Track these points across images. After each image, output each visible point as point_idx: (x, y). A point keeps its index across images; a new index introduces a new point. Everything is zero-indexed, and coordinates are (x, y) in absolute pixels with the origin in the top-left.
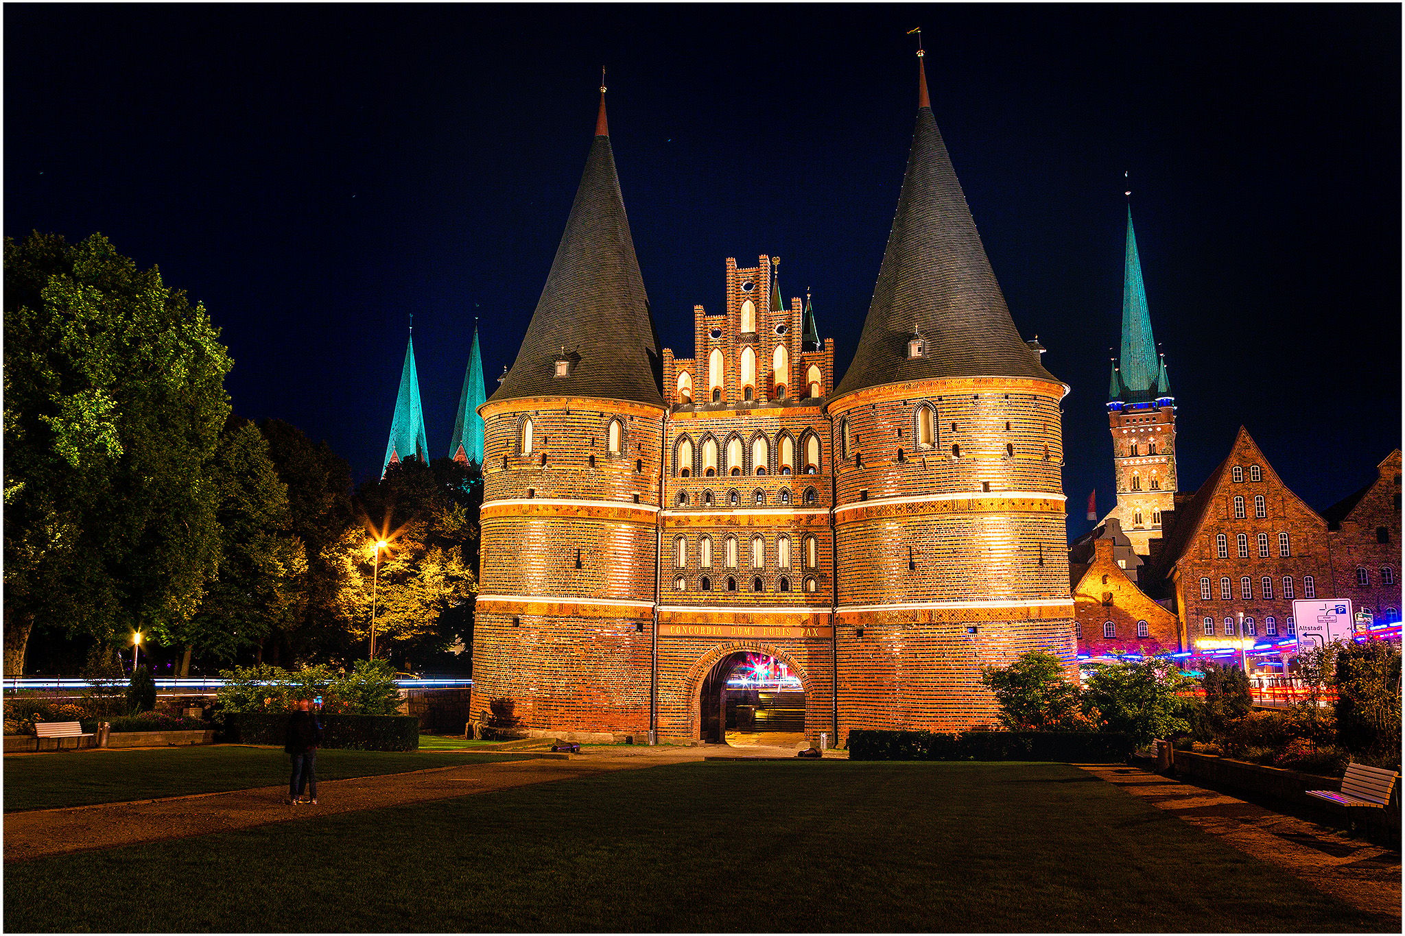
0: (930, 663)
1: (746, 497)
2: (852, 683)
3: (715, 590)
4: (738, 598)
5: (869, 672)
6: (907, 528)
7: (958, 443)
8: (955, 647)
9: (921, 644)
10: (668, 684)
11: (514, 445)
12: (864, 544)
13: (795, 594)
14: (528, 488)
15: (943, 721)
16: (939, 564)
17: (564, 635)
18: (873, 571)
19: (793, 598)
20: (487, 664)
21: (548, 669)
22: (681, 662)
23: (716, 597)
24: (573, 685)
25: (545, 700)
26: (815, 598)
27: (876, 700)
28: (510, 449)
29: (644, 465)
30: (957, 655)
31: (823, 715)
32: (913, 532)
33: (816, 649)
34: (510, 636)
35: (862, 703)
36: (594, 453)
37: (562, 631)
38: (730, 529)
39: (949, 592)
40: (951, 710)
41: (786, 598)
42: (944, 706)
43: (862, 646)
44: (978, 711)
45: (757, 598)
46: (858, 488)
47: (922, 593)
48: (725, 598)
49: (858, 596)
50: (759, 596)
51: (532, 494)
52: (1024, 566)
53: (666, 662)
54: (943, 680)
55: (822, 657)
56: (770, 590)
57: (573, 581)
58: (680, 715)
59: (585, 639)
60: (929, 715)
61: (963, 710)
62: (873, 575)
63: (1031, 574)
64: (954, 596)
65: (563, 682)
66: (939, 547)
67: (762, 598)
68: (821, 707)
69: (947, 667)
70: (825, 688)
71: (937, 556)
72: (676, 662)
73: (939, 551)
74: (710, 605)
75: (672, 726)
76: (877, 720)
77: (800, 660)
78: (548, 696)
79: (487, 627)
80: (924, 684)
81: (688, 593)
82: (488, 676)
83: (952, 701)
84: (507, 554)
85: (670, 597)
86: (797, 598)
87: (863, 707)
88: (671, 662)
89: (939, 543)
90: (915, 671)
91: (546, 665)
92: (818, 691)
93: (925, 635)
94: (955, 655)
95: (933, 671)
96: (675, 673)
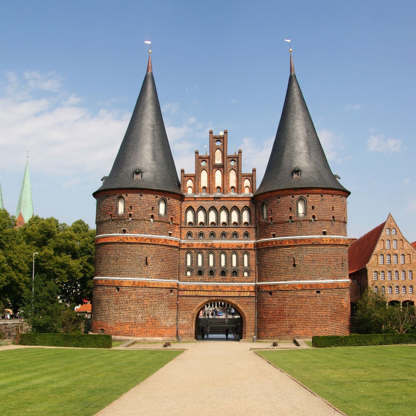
0: (301, 306)
1: (218, 235)
2: (266, 315)
3: (204, 275)
4: (215, 279)
5: (274, 310)
6: (293, 250)
7: (315, 215)
8: (311, 299)
9: (298, 298)
10: (184, 316)
11: (115, 209)
12: (273, 256)
13: (240, 277)
14: (122, 229)
15: (306, 329)
16: (305, 265)
17: (140, 295)
18: (277, 268)
19: (239, 279)
20: (103, 308)
21: (133, 310)
22: (190, 307)
23: (205, 279)
24: (144, 317)
25: (132, 323)
26: (248, 279)
27: (277, 321)
28: (113, 211)
29: (174, 220)
30: (312, 302)
31: (251, 328)
32: (295, 251)
33: (248, 301)
34: (114, 295)
35: (271, 323)
36: (153, 214)
37: (140, 293)
38: (211, 250)
39: (310, 277)
40: (309, 325)
41: (236, 279)
42: (306, 323)
43: (271, 299)
44: (320, 325)
45: (223, 279)
46: (270, 232)
47: (299, 277)
48: (209, 279)
49: (269, 278)
50: (224, 278)
51: (124, 231)
52: (338, 266)
53: (183, 307)
54: (306, 313)
55: (251, 304)
56: (229, 276)
57: (144, 271)
58: (189, 329)
59: (150, 297)
60: (300, 327)
61: (314, 325)
62: (277, 270)
63: (339, 269)
64: (311, 278)
65: (140, 316)
66: (306, 258)
67: (225, 279)
68: (250, 325)
69: (308, 307)
70: (252, 317)
71: (305, 261)
72: (187, 307)
73: (306, 260)
74: (202, 282)
75: (185, 334)
76: (278, 330)
77: (242, 306)
78: (133, 322)
79: (103, 292)
80: (299, 314)
81: (192, 277)
82: (103, 313)
83: (310, 321)
84: (112, 259)
85: (185, 278)
86: (240, 279)
87: (271, 324)
88: (185, 307)
89: (306, 256)
90: (295, 309)
91: (132, 308)
92: (249, 318)
93: (300, 295)
94: (311, 303)
95: (302, 309)
96: (187, 311)
